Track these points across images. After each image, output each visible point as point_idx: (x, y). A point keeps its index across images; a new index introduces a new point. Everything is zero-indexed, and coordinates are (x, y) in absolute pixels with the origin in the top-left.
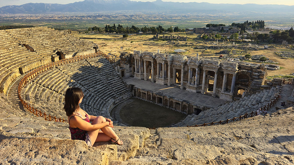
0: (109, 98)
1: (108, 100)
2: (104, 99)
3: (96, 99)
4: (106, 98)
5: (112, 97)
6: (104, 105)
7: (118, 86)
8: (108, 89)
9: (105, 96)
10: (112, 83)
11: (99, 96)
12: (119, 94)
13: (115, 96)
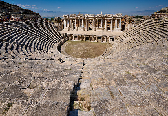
0: (54, 43)
1: (53, 44)
2: (51, 44)
3: (45, 44)
4: (52, 42)
5: (55, 42)
6: (52, 48)
7: (57, 35)
8: (52, 37)
9: (51, 42)
10: (53, 34)
11: (47, 42)
12: (59, 40)
13: (57, 41)
